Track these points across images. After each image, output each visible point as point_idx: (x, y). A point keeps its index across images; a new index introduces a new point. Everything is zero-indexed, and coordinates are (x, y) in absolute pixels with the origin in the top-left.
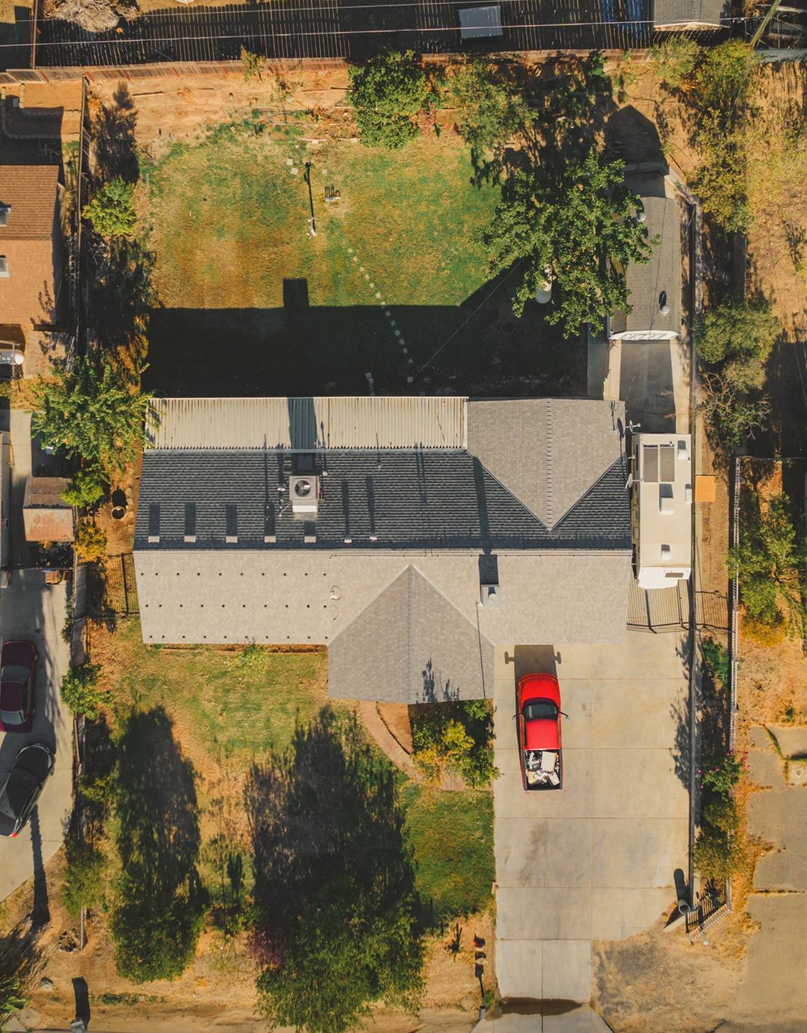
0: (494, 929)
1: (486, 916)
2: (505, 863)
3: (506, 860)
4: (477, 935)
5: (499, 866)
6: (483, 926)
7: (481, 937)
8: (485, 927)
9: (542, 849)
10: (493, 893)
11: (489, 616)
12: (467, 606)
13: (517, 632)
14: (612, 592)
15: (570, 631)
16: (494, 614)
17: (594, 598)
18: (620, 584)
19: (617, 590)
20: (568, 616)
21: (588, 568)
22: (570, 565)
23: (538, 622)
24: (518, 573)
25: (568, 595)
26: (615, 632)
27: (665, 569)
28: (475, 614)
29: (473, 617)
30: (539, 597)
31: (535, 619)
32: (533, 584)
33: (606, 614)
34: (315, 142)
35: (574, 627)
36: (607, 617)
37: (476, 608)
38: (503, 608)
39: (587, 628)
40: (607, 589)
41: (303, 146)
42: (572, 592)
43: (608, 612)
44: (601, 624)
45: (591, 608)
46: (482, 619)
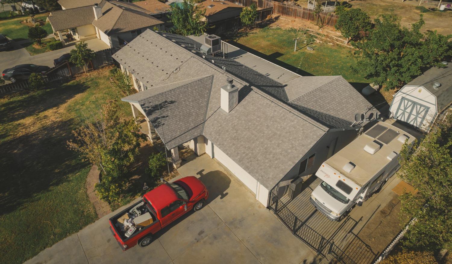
11: (216, 117)
12: (214, 106)
13: (219, 135)
14: (293, 147)
15: (247, 155)
16: (220, 117)
17: (279, 144)
18: (303, 146)
19: (298, 148)
20: (254, 145)
21: (293, 123)
22: (284, 116)
23: (235, 137)
24: (252, 104)
25: (266, 132)
26: (271, 176)
27: (341, 175)
28: (212, 112)
29: (210, 113)
30: (250, 123)
31: (235, 134)
32: (254, 114)
33: (276, 159)
34: (318, 41)
35: (250, 154)
36: (276, 162)
37: (216, 109)
38: (227, 118)
39: (258, 160)
40: (292, 144)
41: (314, 40)
42: (270, 132)
43: (279, 159)
44: (268, 165)
45: (271, 149)
46: (213, 117)
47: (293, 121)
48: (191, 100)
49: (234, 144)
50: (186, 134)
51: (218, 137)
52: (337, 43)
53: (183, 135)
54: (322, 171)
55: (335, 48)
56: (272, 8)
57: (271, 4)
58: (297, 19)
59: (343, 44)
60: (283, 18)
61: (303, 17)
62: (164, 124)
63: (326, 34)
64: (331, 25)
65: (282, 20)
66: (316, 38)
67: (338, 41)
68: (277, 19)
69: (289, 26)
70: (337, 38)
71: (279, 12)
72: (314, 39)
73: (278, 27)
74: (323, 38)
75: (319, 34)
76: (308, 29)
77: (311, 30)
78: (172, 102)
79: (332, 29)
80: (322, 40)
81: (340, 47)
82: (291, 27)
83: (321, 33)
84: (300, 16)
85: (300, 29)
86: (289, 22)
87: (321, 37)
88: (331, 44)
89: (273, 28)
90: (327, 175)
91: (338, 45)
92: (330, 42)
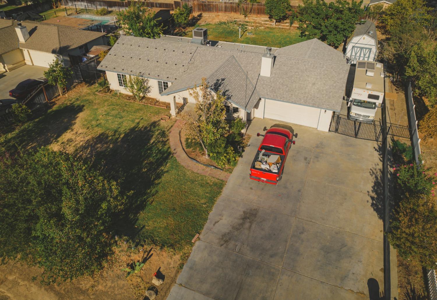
0: (178, 272)
1: (177, 257)
2: (214, 225)
3: (216, 223)
4: (161, 270)
5: (208, 225)
6: (170, 264)
7: (164, 273)
8: (171, 266)
9: (247, 225)
10: (193, 241)
11: (262, 83)
12: (253, 76)
13: (275, 93)
14: (335, 82)
15: (307, 97)
16: (265, 82)
17: (324, 84)
18: (341, 79)
19: (339, 81)
20: (307, 90)
21: (323, 69)
22: (314, 66)
23: (289, 90)
24: (284, 66)
25: (309, 79)
26: (334, 103)
27: (368, 91)
28: (256, 80)
29: (254, 81)
30: (293, 78)
31: (287, 88)
32: (291, 72)
33: (330, 92)
34: (250, 28)
35: (310, 96)
36: (331, 94)
37: (257, 78)
38: (271, 80)
39: (318, 98)
40: (333, 80)
41: (246, 28)
42: (312, 79)
43: (332, 91)
44: (327, 97)
45: (322, 88)
46: (259, 83)
47: (323, 67)
48: (234, 76)
49: (292, 95)
50: (251, 99)
51: (275, 94)
52: (266, 26)
53: (250, 100)
54: (355, 93)
55: (267, 30)
56: (192, 7)
57: (190, 3)
58: (220, 14)
59: (272, 26)
60: (205, 15)
61: (226, 11)
62: (232, 96)
63: (253, 21)
64: (254, 13)
65: (206, 16)
66: (247, 25)
67: (266, 25)
68: (201, 17)
69: (217, 21)
70: (264, 22)
71: (199, 10)
72: (246, 26)
73: (207, 22)
74: (253, 24)
75: (247, 22)
76: (235, 20)
77: (238, 20)
78: (223, 80)
79: (256, 16)
80: (253, 26)
81: (271, 28)
82: (218, 21)
83: (249, 21)
84: (222, 10)
85: (227, 21)
86: (213, 17)
87: (250, 24)
88: (263, 28)
89: (202, 24)
90: (359, 94)
91: (268, 27)
92: (261, 27)
